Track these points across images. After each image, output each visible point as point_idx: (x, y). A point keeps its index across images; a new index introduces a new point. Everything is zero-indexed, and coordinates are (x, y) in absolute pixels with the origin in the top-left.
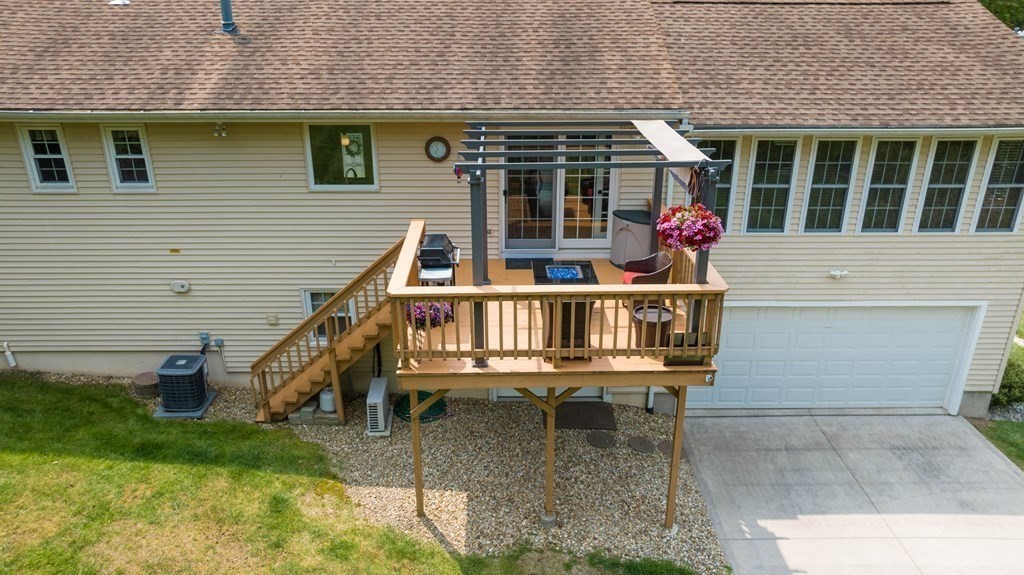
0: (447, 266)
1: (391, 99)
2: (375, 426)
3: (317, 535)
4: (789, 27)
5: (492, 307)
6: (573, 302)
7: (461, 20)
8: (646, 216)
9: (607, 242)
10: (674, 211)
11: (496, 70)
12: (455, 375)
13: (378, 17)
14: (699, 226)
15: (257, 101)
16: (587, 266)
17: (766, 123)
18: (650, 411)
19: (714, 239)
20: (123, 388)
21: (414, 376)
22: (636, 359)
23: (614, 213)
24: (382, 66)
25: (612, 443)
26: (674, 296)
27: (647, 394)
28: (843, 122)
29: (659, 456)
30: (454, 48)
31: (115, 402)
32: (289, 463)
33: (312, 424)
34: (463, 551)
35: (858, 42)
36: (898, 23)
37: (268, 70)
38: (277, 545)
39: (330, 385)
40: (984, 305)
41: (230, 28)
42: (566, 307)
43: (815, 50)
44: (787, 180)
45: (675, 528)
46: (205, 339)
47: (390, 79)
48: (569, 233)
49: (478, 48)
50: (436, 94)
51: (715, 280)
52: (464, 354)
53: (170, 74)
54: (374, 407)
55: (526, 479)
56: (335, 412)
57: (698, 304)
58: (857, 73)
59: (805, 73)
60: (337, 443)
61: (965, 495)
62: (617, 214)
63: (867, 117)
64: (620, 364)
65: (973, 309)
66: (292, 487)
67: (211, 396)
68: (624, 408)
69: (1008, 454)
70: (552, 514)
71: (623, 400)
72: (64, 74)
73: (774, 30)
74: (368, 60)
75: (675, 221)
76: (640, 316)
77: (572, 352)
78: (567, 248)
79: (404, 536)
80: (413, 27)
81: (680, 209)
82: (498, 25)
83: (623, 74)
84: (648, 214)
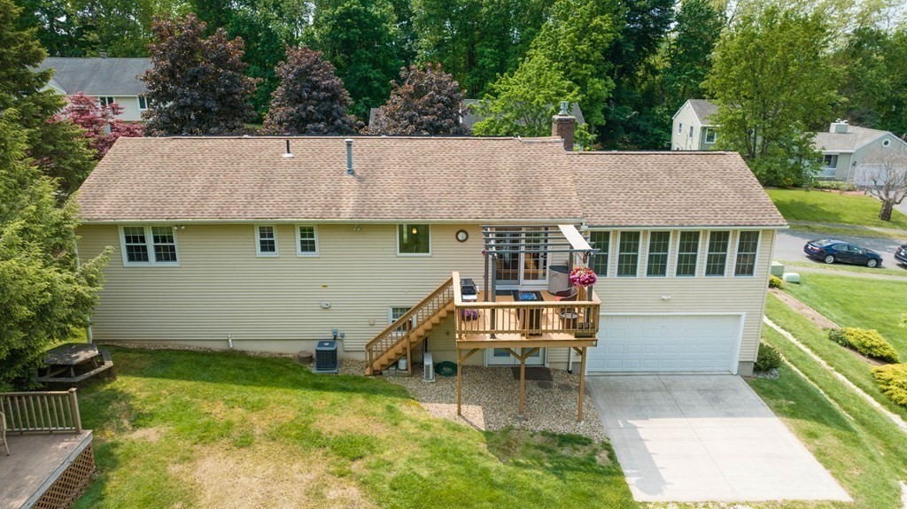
0: (474, 294)
1: (441, 213)
2: (428, 377)
3: (413, 421)
4: (639, 169)
5: (500, 311)
6: (535, 309)
7: (468, 167)
8: (566, 269)
9: (546, 282)
10: (577, 270)
11: (490, 196)
12: (482, 342)
13: (426, 165)
14: (587, 277)
15: (376, 214)
16: (537, 293)
17: (623, 224)
18: (570, 372)
19: (594, 282)
20: (291, 359)
21: (464, 342)
22: (562, 334)
23: (550, 267)
24: (433, 194)
25: (551, 386)
26: (578, 306)
27: (568, 363)
28: (661, 224)
29: (575, 393)
30: (467, 183)
31: (290, 365)
32: (389, 392)
33: (394, 376)
34: (484, 429)
35: (674, 178)
36: (697, 166)
37: (377, 196)
38: (396, 424)
39: (406, 355)
40: (744, 314)
41: (352, 172)
42: (532, 311)
43: (652, 183)
44: (636, 250)
45: (583, 422)
46: (335, 333)
47: (439, 202)
48: (527, 276)
49: (479, 184)
50: (463, 210)
51: (596, 299)
52: (486, 332)
53: (329, 198)
54: (428, 367)
55: (508, 401)
56: (407, 370)
57: (589, 310)
58: (671, 196)
59: (645, 196)
60: (411, 384)
61: (730, 410)
62: (551, 268)
63: (673, 221)
64: (555, 337)
65: (740, 316)
66: (394, 403)
67: (338, 363)
68: (556, 370)
69: (757, 393)
70: (522, 414)
71: (556, 367)
72: (277, 199)
73: (631, 170)
74: (425, 191)
75: (577, 275)
76: (563, 316)
77: (534, 331)
78: (526, 285)
79: (453, 423)
80: (445, 171)
81: (579, 270)
82: (488, 170)
83: (553, 199)
84: (567, 267)
